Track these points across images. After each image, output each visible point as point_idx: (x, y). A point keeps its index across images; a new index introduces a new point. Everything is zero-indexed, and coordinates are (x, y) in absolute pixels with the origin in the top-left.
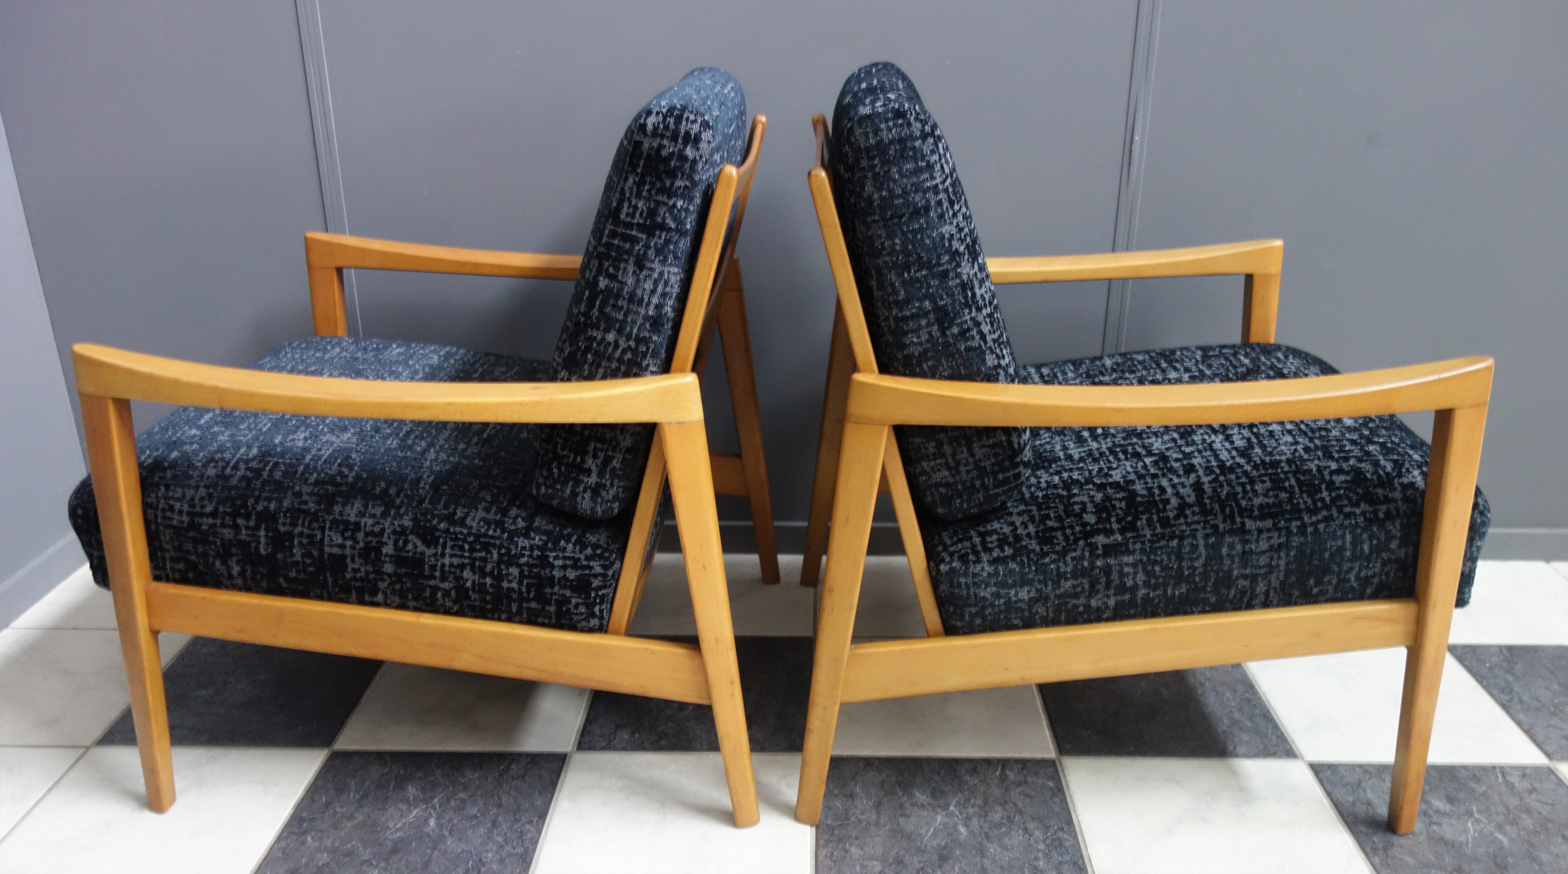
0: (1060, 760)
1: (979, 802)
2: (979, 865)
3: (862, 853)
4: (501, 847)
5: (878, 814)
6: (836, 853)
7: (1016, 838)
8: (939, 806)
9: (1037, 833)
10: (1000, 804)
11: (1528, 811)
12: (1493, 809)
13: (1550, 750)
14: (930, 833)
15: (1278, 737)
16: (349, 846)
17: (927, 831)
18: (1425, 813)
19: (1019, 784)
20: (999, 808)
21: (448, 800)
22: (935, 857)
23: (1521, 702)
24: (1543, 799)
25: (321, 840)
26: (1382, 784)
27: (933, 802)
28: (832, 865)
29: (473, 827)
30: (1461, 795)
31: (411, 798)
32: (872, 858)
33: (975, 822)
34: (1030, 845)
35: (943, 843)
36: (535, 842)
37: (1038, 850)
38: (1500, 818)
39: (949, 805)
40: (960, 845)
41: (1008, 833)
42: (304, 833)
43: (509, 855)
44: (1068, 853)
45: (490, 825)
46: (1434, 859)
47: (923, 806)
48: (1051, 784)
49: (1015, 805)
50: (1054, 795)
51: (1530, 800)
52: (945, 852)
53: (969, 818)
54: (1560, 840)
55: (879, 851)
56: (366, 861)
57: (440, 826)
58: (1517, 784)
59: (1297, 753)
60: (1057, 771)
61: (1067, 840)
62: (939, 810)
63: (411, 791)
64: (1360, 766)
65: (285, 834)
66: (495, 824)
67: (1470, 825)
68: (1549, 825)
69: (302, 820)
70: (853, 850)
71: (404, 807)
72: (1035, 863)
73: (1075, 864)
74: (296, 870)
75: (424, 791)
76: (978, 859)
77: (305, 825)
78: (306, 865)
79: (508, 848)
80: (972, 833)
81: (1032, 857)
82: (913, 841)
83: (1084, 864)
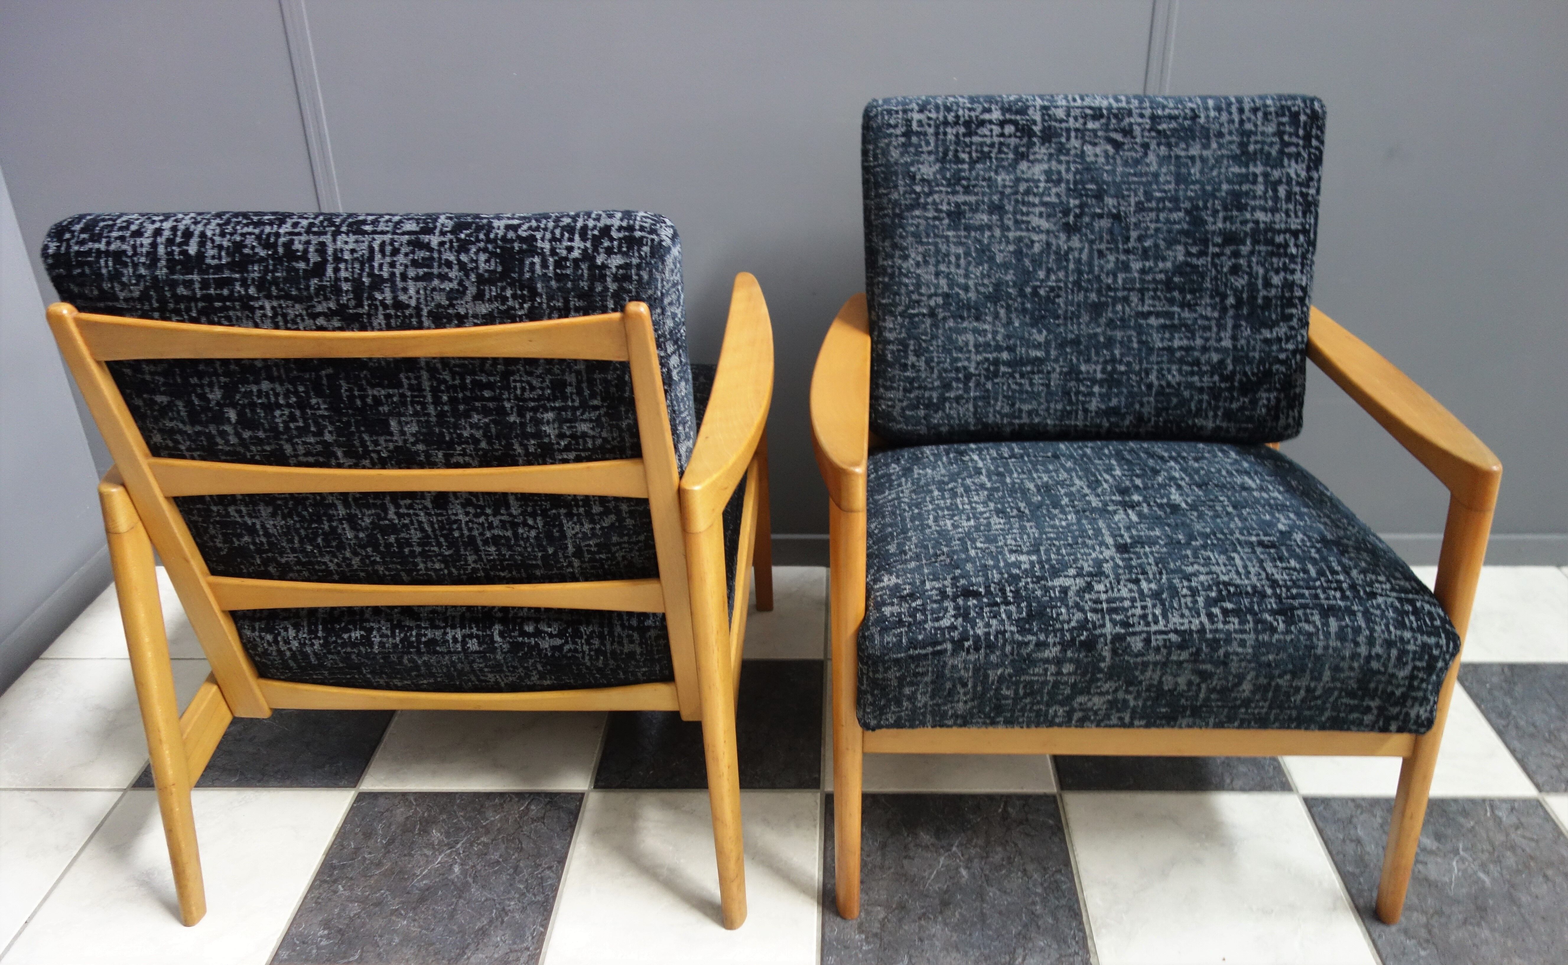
0: (1061, 796)
1: (981, 842)
2: (979, 911)
4: (523, 895)
5: (883, 855)
7: (1016, 881)
8: (942, 847)
9: (1036, 875)
10: (1001, 844)
11: (1513, 848)
12: (1479, 846)
13: (1540, 780)
14: (932, 876)
15: (1274, 768)
16: (378, 895)
17: (931, 874)
19: (1021, 822)
20: (999, 849)
21: (472, 844)
22: (937, 901)
23: (1517, 727)
24: (1528, 834)
25: (351, 889)
26: (1373, 818)
27: (937, 842)
29: (495, 873)
30: (1449, 832)
31: (436, 842)
33: (976, 863)
34: (1029, 888)
35: (945, 887)
36: (555, 889)
37: (1036, 894)
38: (1485, 857)
39: (952, 845)
40: (960, 889)
41: (1007, 876)
42: (335, 881)
43: (532, 903)
44: (1065, 897)
45: (511, 871)
46: (1417, 901)
47: (926, 847)
48: (1051, 822)
49: (1016, 845)
50: (1054, 833)
51: (1516, 837)
52: (947, 896)
53: (970, 860)
54: (1541, 879)
55: (884, 897)
56: (396, 910)
57: (464, 872)
58: (1504, 819)
59: (1293, 785)
60: (1058, 808)
61: (1065, 883)
62: (942, 851)
63: (436, 835)
64: (1353, 800)
65: (318, 882)
66: (516, 869)
67: (1454, 863)
68: (1532, 864)
69: (334, 867)
71: (429, 853)
72: (1033, 908)
73: (1071, 909)
74: (330, 921)
75: (448, 834)
76: (978, 904)
77: (336, 872)
78: (339, 916)
79: (530, 895)
80: (973, 876)
81: (1030, 901)
82: (916, 885)
83: (1079, 908)
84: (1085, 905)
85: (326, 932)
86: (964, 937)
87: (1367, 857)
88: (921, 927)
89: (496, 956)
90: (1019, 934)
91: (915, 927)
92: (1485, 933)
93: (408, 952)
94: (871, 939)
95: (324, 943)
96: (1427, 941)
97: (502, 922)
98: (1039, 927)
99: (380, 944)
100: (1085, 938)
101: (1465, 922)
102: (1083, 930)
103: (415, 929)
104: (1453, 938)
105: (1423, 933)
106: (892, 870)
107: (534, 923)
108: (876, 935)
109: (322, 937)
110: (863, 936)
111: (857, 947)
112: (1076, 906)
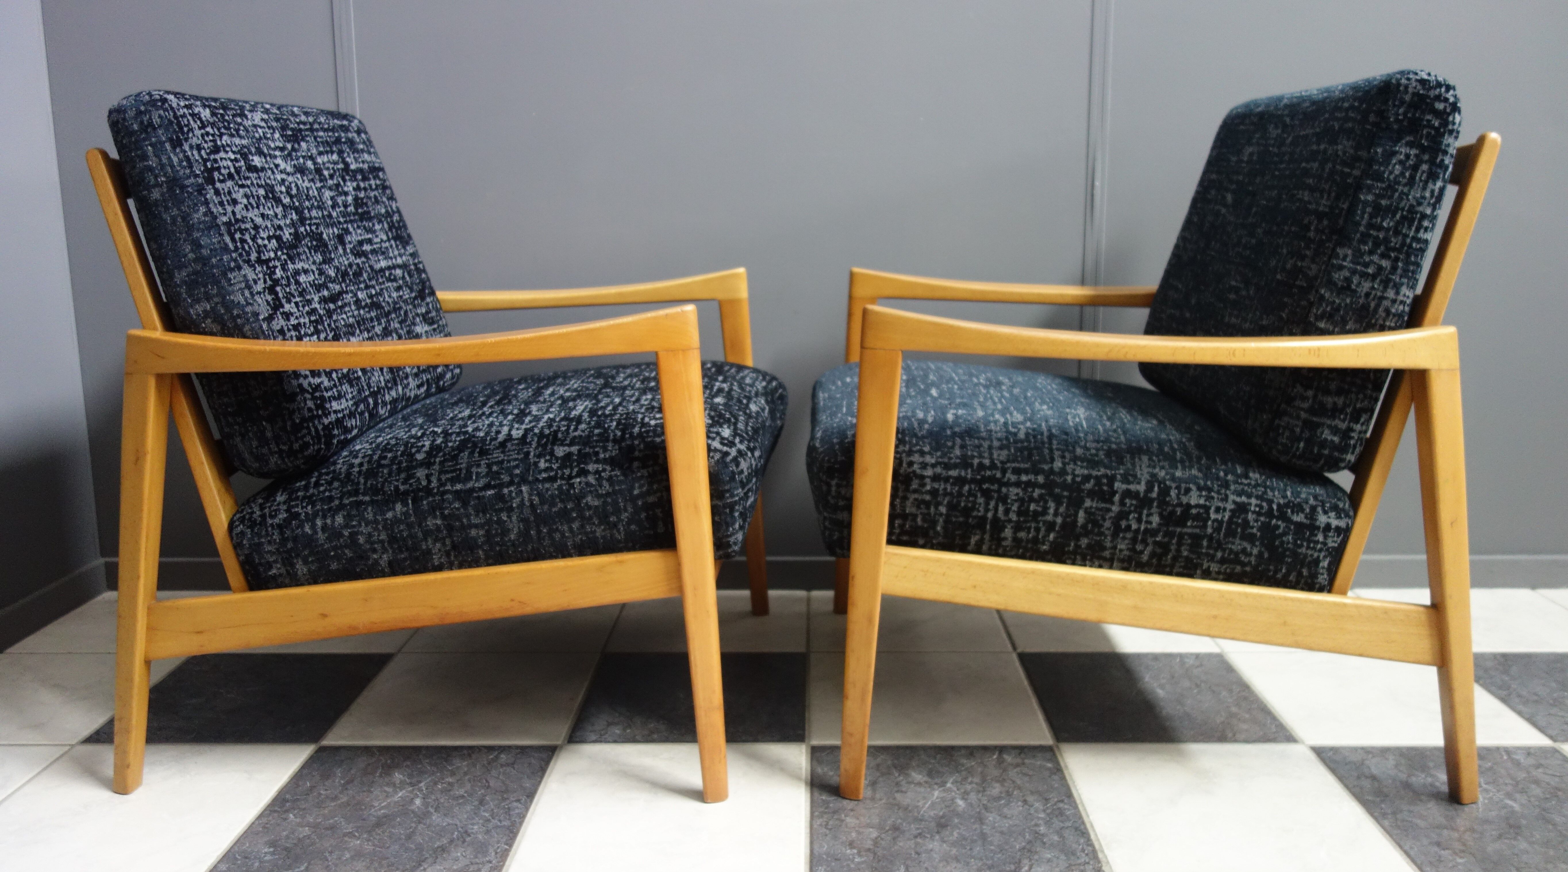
0: (1058, 747)
1: (977, 780)
2: (979, 831)
3: (858, 822)
4: (488, 821)
5: (874, 791)
6: (831, 823)
7: (1016, 809)
8: (936, 784)
9: (1037, 805)
10: (998, 781)
11: (1537, 782)
12: (1501, 781)
13: (1553, 733)
14: (927, 806)
15: (1276, 726)
16: (331, 821)
17: (925, 803)
19: (1017, 765)
20: (997, 785)
21: (436, 784)
22: (933, 824)
23: (1519, 696)
24: (1550, 772)
25: (303, 817)
26: (1386, 762)
27: (930, 781)
28: (828, 832)
29: (459, 804)
31: (398, 782)
32: (869, 826)
33: (973, 797)
34: (1030, 815)
35: (941, 813)
36: (522, 817)
37: (1039, 818)
38: (1509, 788)
39: (946, 783)
40: (958, 815)
41: (1007, 804)
42: (287, 811)
43: (497, 827)
44: (1070, 821)
45: (476, 803)
46: (1444, 821)
47: (919, 784)
48: (1049, 765)
49: (1014, 782)
50: (1053, 773)
51: (1538, 773)
52: (943, 820)
53: (966, 793)
55: (876, 820)
56: (350, 833)
57: (426, 804)
58: (1522, 761)
59: (1297, 738)
60: (1054, 756)
61: (1069, 810)
62: (936, 787)
63: (398, 776)
64: (1363, 748)
65: (268, 812)
66: (482, 802)
68: (1560, 793)
69: (286, 801)
70: (848, 820)
71: (389, 790)
72: (1037, 829)
73: (1077, 829)
74: (277, 841)
75: (410, 777)
76: (977, 827)
77: (288, 804)
78: (287, 837)
79: (495, 822)
80: (970, 805)
81: (1033, 823)
82: (910, 811)
83: (1086, 828)
84: (1092, 826)
85: (272, 850)
86: (964, 851)
88: (917, 844)
89: (455, 867)
90: (1024, 848)
91: (911, 843)
92: (1523, 845)
93: (360, 865)
94: (863, 853)
95: (268, 858)
96: (1463, 851)
97: (464, 841)
98: (1044, 843)
99: (330, 858)
100: (1094, 851)
101: (1500, 837)
102: (1092, 845)
103: (368, 847)
104: (1490, 849)
105: (1457, 846)
106: (883, 801)
107: (498, 842)
108: (869, 850)
109: (266, 853)
110: (855, 851)
111: (849, 859)
112: (1082, 827)
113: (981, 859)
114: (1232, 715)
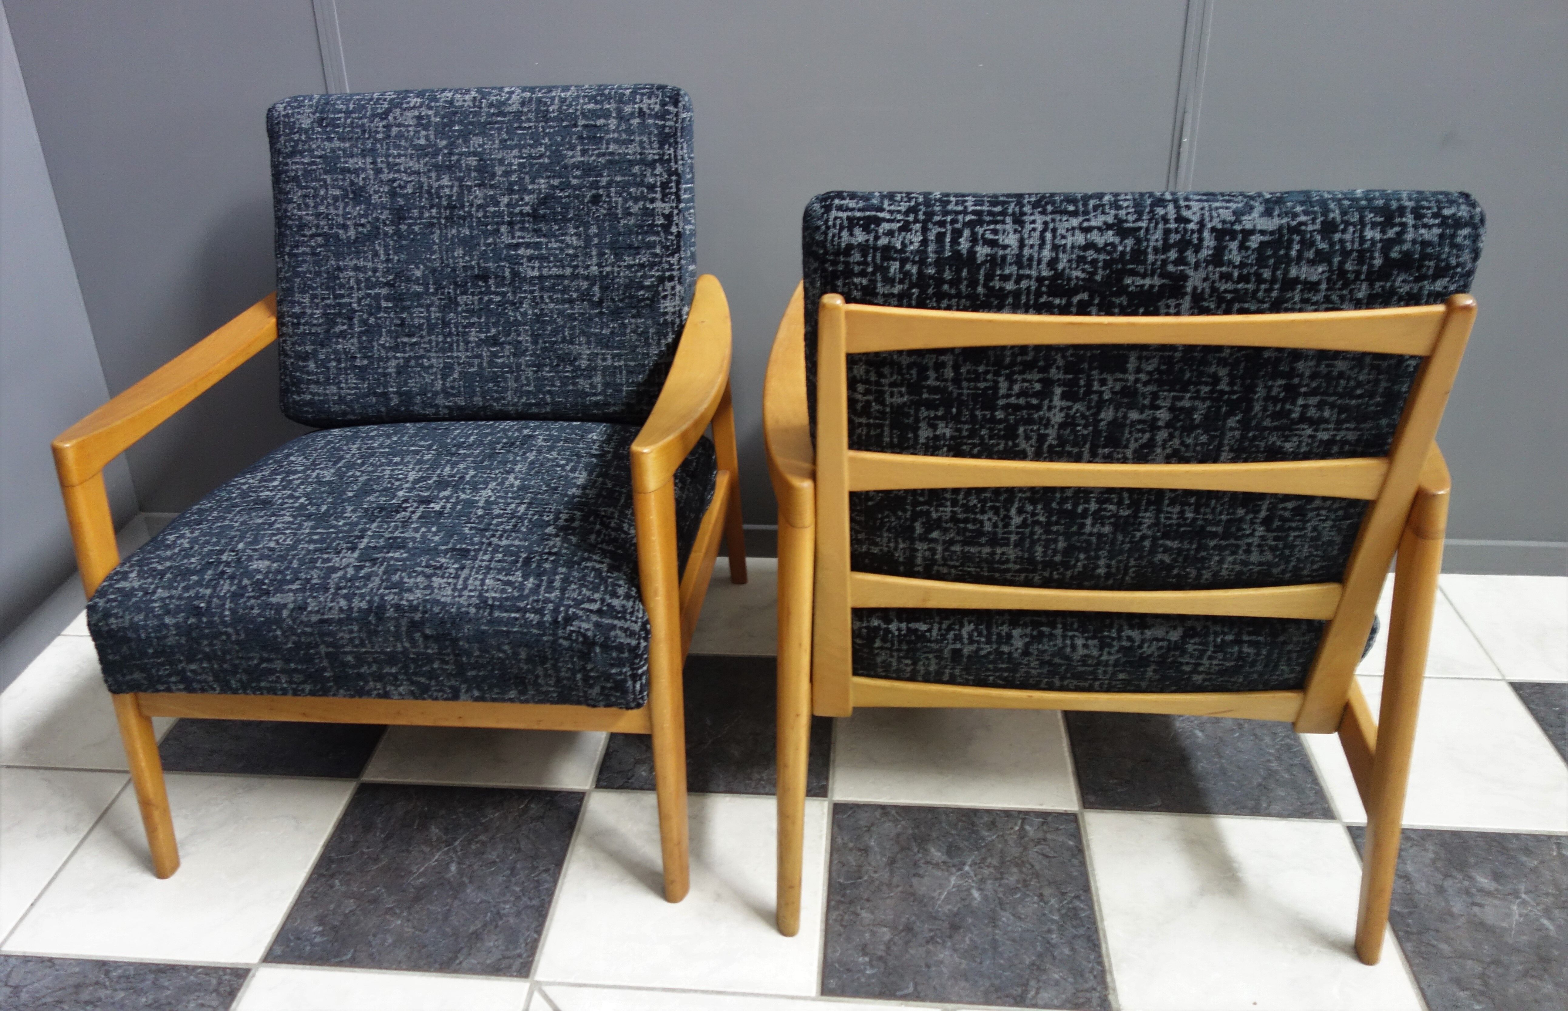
0: (1082, 815)
1: (995, 861)
2: (990, 937)
3: (872, 917)
4: (518, 898)
5: (892, 872)
6: (846, 917)
7: (1031, 906)
8: (954, 866)
9: (1053, 901)
10: (1017, 865)
12: (1543, 889)
14: (943, 897)
15: (1316, 793)
16: (374, 891)
17: (940, 894)
18: (1468, 893)
19: (1038, 842)
20: (1015, 870)
21: (469, 844)
22: (946, 925)
25: (348, 884)
26: (1423, 853)
27: (948, 860)
28: (842, 930)
29: (492, 873)
30: (1509, 871)
31: (435, 838)
32: (882, 924)
33: (989, 884)
34: (1044, 915)
35: (955, 909)
36: (551, 893)
37: (1052, 921)
38: (1549, 901)
39: (964, 864)
40: (972, 912)
41: (1022, 900)
42: (332, 876)
43: (527, 907)
44: (1083, 926)
45: (508, 872)
46: (1471, 949)
47: (937, 865)
48: (1071, 843)
49: (1032, 866)
50: (1074, 856)
52: (957, 919)
53: (983, 881)
55: (890, 915)
56: (391, 908)
57: (461, 872)
59: (1335, 813)
60: (1078, 829)
61: (1084, 910)
62: (954, 870)
63: (435, 831)
65: (315, 875)
66: (513, 869)
69: (331, 861)
70: (864, 914)
71: (427, 850)
72: (1048, 936)
73: (1089, 939)
74: (325, 917)
75: (446, 831)
76: (990, 929)
77: (333, 866)
78: (334, 912)
79: (525, 899)
80: (985, 898)
81: (1046, 928)
82: (925, 906)
83: (1098, 939)
84: (1105, 936)
85: (321, 928)
86: (973, 965)
87: (1416, 896)
88: (928, 952)
89: (488, 962)
90: (1033, 964)
91: (922, 951)
92: (1548, 988)
93: (401, 954)
94: (875, 963)
95: (318, 940)
96: (1482, 993)
97: (496, 927)
98: (1054, 958)
99: (374, 943)
100: (1103, 972)
101: (1526, 974)
102: (1101, 963)
103: (408, 930)
104: (1512, 991)
105: (1477, 984)
106: (900, 889)
107: (528, 929)
108: (880, 958)
109: (316, 933)
110: (867, 959)
111: (859, 971)
112: (1094, 937)
113: (989, 978)
114: (1271, 774)
